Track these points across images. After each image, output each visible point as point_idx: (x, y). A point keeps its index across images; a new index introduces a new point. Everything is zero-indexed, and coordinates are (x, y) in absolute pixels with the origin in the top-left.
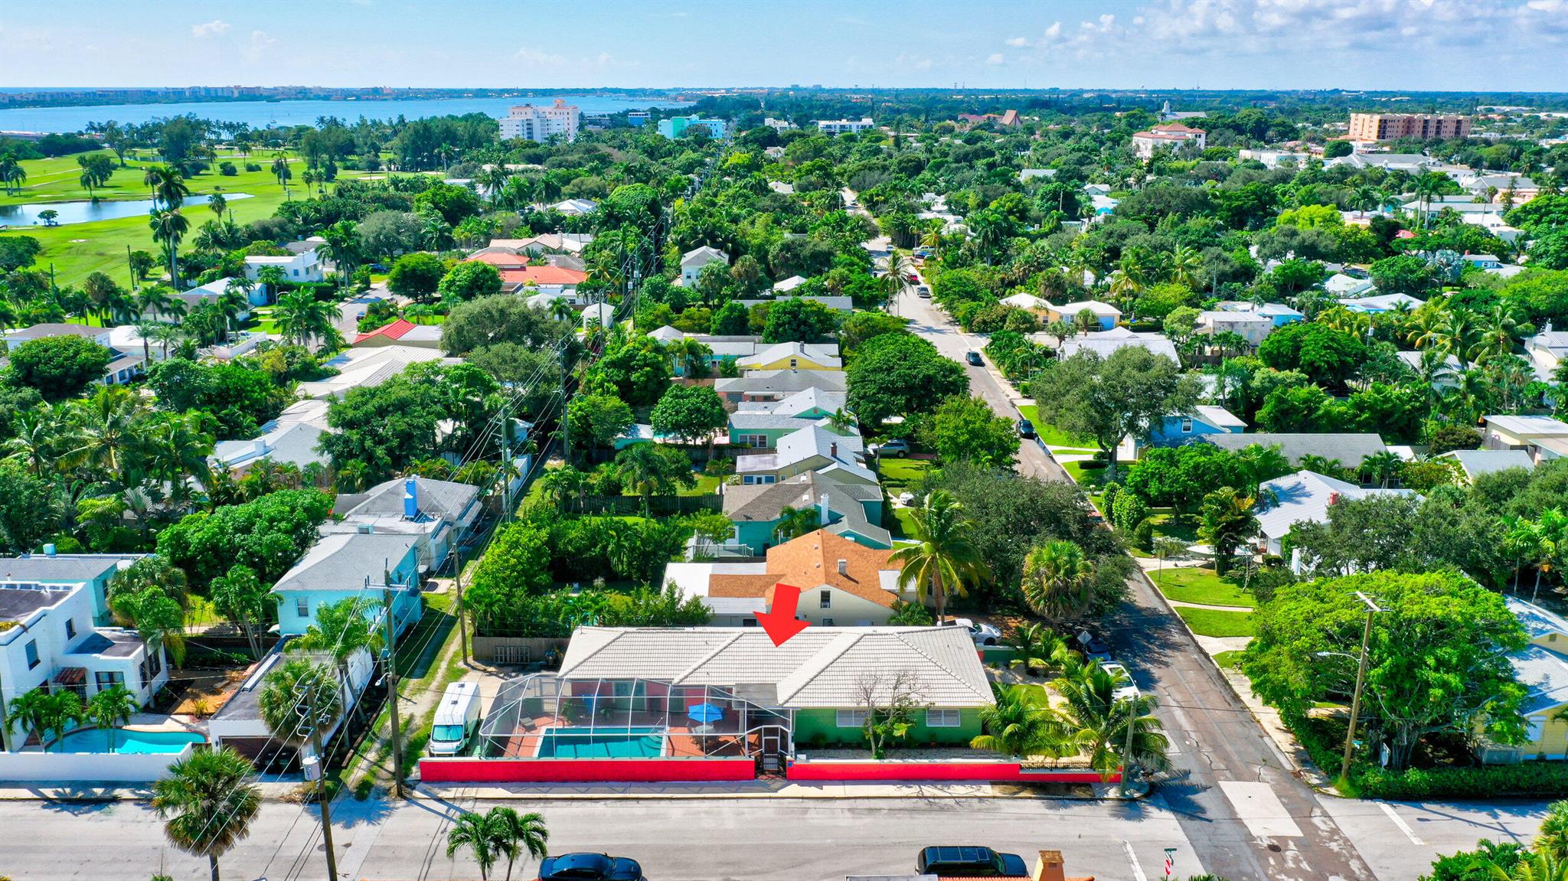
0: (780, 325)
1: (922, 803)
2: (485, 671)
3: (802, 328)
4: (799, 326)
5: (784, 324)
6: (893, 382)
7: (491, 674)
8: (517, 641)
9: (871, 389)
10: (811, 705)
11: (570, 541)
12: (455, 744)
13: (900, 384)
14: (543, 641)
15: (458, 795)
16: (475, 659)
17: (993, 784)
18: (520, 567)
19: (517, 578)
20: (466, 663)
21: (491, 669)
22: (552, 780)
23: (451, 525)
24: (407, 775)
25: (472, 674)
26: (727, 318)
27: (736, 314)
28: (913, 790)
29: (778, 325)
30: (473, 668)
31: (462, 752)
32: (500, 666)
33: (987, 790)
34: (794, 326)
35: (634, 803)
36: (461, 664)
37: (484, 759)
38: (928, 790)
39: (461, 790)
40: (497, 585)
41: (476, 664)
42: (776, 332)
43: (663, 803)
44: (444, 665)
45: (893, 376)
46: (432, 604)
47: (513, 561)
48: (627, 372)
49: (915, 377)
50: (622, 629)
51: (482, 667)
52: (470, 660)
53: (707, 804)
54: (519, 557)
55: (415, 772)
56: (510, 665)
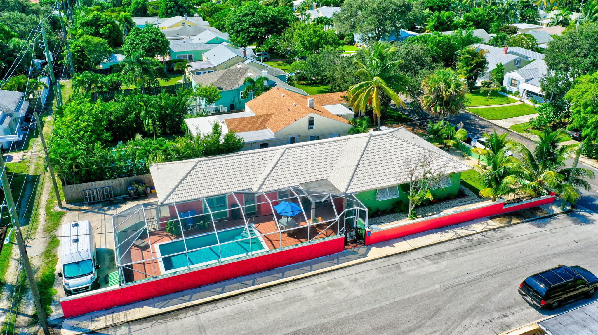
0: (169, 9)
1: (464, 242)
2: (79, 210)
3: (181, 9)
4: (179, 8)
5: (170, 8)
6: (257, 21)
7: (86, 211)
8: (101, 183)
9: (245, 26)
10: (364, 189)
11: (111, 113)
12: (89, 277)
13: (261, 22)
14: (122, 180)
15: (109, 323)
16: (68, 202)
17: (491, 218)
18: (89, 129)
19: (90, 137)
20: (61, 207)
21: (85, 208)
22: (188, 288)
23: (11, 115)
24: (47, 316)
25: (69, 214)
26: (136, 9)
27: (141, 6)
28: (449, 234)
29: (168, 9)
30: (69, 209)
31: (96, 285)
32: (90, 204)
33: (493, 224)
34: (176, 8)
35: (267, 291)
36: (57, 208)
37: (124, 286)
38: (461, 231)
39: (109, 317)
40: (75, 144)
41: (70, 206)
42: (167, 13)
43: (291, 286)
44: (42, 212)
45: (256, 18)
46: (14, 170)
47: (84, 124)
48: (97, 28)
49: (267, 17)
50: (196, 160)
51: (77, 207)
52: (64, 204)
53: (324, 279)
54: (88, 121)
55: (56, 312)
56: (99, 203)
